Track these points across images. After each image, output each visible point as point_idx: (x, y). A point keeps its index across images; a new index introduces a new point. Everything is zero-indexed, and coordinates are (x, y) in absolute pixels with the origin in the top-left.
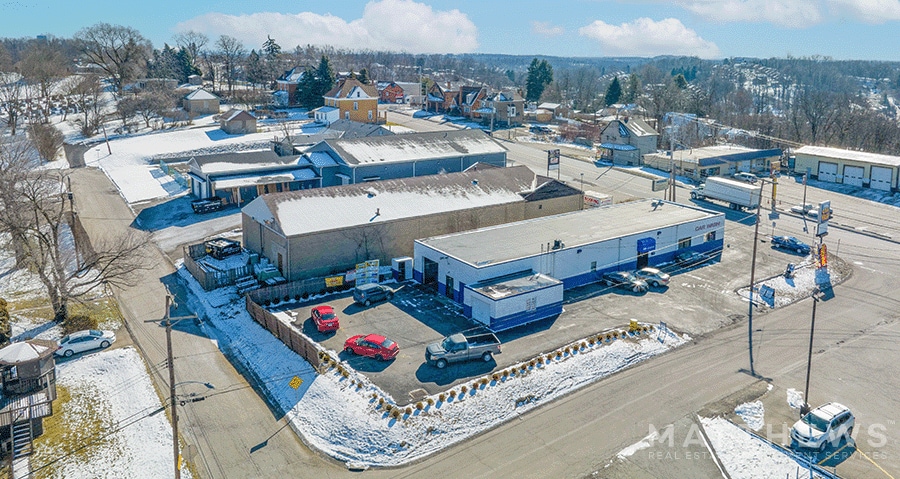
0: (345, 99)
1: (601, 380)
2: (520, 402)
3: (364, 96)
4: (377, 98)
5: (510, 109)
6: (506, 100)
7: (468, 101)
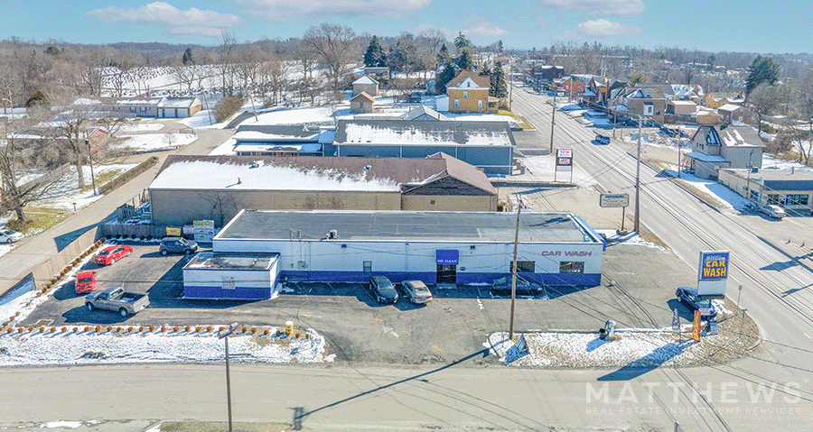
0: (454, 88)
1: (181, 363)
2: (90, 355)
3: (474, 86)
4: (487, 89)
5: (646, 107)
6: (643, 97)
7: (612, 97)
